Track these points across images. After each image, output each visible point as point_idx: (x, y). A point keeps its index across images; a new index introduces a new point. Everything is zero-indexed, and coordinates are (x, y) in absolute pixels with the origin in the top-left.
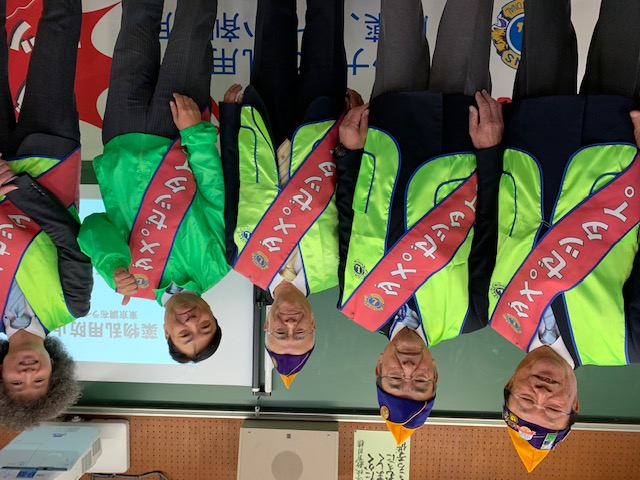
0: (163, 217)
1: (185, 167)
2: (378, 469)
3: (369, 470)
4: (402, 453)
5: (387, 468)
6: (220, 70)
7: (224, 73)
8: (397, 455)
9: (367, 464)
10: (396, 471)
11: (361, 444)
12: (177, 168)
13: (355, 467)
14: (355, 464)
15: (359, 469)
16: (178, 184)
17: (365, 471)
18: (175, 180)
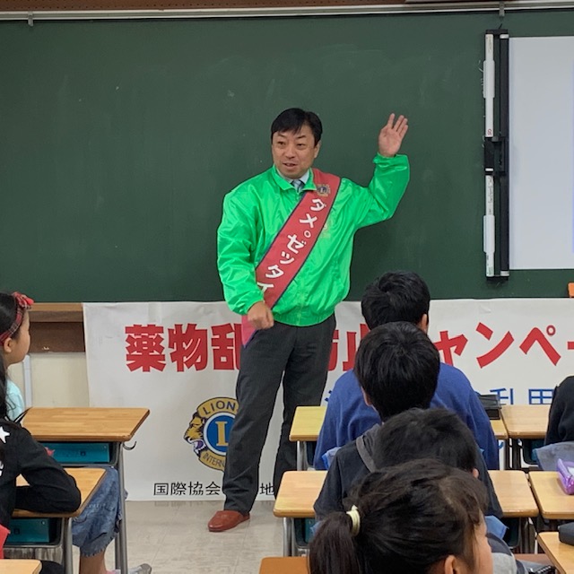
0: (289, 246)
1: (266, 286)
6: (545, 394)
7: (541, 391)
12: (272, 286)
16: (273, 272)
18: (275, 275)
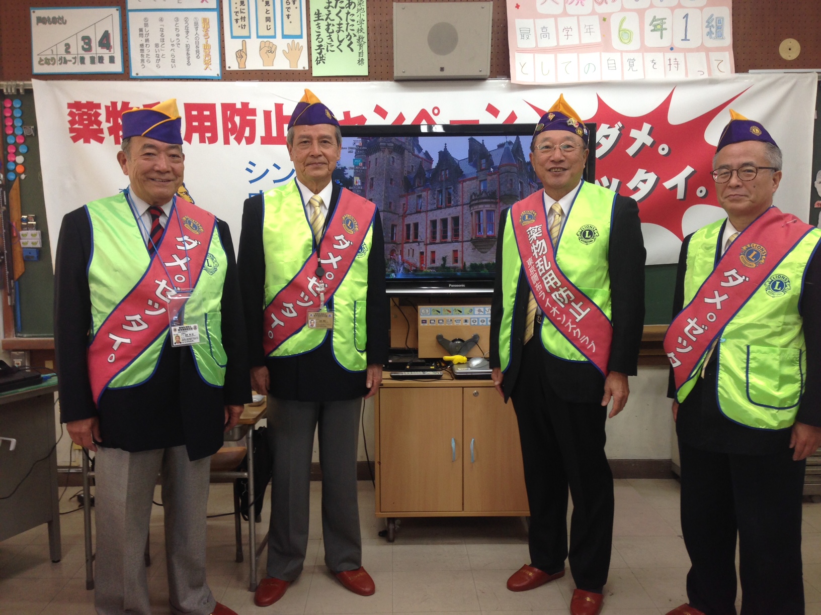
2: (342, 35)
3: (351, 33)
4: (320, 53)
5: (334, 36)
8: (324, 52)
9: (354, 40)
10: (324, 34)
11: (360, 62)
13: (365, 35)
14: (365, 40)
15: (361, 34)
17: (355, 32)
